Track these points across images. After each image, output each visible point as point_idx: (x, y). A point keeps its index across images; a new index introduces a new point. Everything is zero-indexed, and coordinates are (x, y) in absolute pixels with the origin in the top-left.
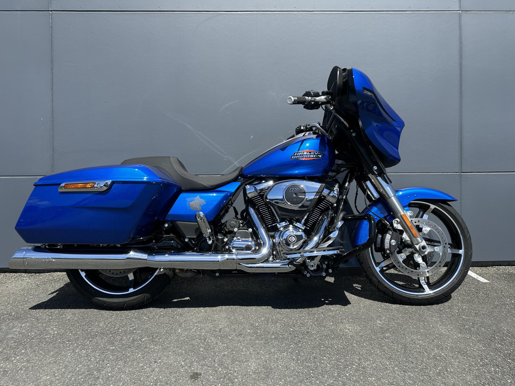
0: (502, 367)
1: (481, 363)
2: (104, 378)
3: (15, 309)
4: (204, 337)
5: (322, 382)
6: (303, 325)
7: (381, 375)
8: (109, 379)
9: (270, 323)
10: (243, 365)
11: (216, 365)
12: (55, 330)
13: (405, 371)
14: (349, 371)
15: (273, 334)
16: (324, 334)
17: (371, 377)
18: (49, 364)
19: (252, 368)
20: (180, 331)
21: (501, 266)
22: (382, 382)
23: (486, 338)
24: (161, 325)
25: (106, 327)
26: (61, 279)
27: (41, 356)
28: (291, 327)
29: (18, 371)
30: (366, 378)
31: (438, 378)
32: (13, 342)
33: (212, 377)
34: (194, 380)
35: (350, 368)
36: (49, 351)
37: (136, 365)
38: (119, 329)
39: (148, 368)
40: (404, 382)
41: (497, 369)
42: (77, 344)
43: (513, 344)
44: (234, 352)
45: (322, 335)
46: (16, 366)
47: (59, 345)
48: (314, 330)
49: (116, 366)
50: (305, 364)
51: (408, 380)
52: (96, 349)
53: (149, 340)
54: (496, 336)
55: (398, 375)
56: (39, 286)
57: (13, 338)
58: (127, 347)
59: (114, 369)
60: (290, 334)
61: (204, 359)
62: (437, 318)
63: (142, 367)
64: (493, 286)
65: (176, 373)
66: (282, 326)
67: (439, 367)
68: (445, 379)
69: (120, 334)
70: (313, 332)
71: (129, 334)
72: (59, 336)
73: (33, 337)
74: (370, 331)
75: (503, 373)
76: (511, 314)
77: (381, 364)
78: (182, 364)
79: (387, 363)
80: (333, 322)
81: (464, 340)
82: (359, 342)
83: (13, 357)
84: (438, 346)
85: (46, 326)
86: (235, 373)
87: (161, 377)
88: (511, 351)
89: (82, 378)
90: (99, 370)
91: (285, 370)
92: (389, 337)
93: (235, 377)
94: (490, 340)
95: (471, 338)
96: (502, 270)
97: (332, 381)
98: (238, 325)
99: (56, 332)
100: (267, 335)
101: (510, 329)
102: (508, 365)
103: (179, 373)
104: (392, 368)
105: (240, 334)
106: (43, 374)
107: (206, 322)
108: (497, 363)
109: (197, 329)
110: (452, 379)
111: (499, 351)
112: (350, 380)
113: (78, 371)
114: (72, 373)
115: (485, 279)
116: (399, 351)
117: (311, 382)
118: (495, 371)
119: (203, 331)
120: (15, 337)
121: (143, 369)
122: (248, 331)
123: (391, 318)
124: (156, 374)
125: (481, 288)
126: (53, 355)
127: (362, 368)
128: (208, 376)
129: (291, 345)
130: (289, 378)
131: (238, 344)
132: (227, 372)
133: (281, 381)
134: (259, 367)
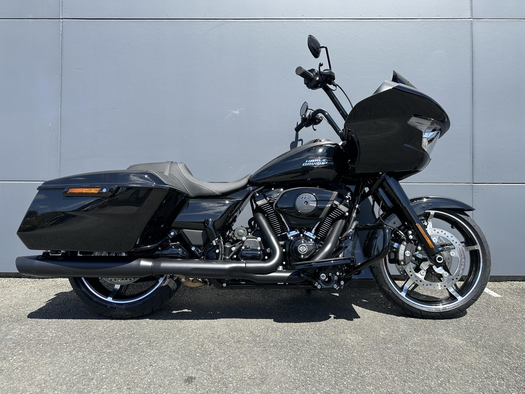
0: (508, 380)
1: (486, 376)
2: (98, 379)
3: (16, 312)
4: (202, 343)
5: (318, 390)
6: (304, 334)
7: (379, 384)
8: (103, 380)
9: (270, 332)
10: (239, 370)
11: (212, 370)
12: (54, 333)
13: (405, 381)
14: (347, 380)
15: (272, 342)
16: (325, 343)
17: (370, 386)
18: (45, 364)
19: (248, 374)
20: (178, 337)
21: (514, 281)
22: (380, 391)
23: (492, 351)
24: (160, 330)
25: (105, 331)
26: (64, 285)
27: (38, 356)
28: (291, 336)
29: (14, 370)
30: (364, 387)
31: (439, 389)
32: (11, 342)
33: (206, 381)
34: (188, 384)
35: (348, 376)
36: (46, 352)
37: (131, 368)
38: (117, 333)
39: (143, 371)
40: (404, 392)
41: (502, 382)
42: (74, 347)
43: (521, 358)
44: (231, 358)
45: (322, 344)
46: (13, 365)
47: (57, 346)
48: (314, 339)
49: (111, 368)
50: (303, 372)
51: (408, 390)
52: (92, 352)
53: (146, 344)
54: (504, 349)
55: (398, 384)
56: (41, 291)
57: (12, 339)
58: (123, 351)
59: (108, 371)
60: (290, 342)
61: (200, 364)
62: (443, 331)
63: (137, 369)
64: (505, 300)
65: (171, 376)
66: (281, 335)
67: (441, 378)
68: (446, 390)
69: (118, 338)
70: (313, 341)
71: (127, 338)
72: (57, 338)
73: (31, 339)
74: (372, 342)
75: (508, 386)
76: (522, 329)
77: (380, 374)
78: (177, 368)
79: (387, 373)
80: (334, 332)
81: (470, 352)
82: (360, 352)
83: (10, 357)
84: (442, 358)
85: (45, 329)
86: (230, 378)
87: (155, 380)
88: (519, 364)
89: (76, 379)
90: (94, 372)
91: (282, 377)
92: (392, 348)
93: (229, 382)
94: (497, 353)
95: (478, 351)
96: (515, 285)
97: (329, 389)
98: (237, 333)
99: (55, 335)
100: (266, 342)
101: (519, 343)
102: (514, 378)
103: (174, 376)
104: (392, 377)
105: (239, 341)
106: (38, 374)
107: (205, 329)
108: (502, 376)
109: (196, 335)
110: (453, 391)
111: (506, 364)
112: (347, 388)
113: (73, 372)
114: (67, 373)
115: (497, 293)
116: (400, 362)
117: (307, 389)
118: (499, 384)
119: (201, 337)
120: (14, 338)
121: (137, 372)
122: (247, 338)
123: (395, 329)
124: (151, 377)
125: (492, 302)
126: (49, 357)
127: (361, 377)
128: (203, 380)
129: (289, 353)
130: (285, 384)
131: (235, 350)
132: (222, 377)
133: (276, 387)
134: (255, 373)
